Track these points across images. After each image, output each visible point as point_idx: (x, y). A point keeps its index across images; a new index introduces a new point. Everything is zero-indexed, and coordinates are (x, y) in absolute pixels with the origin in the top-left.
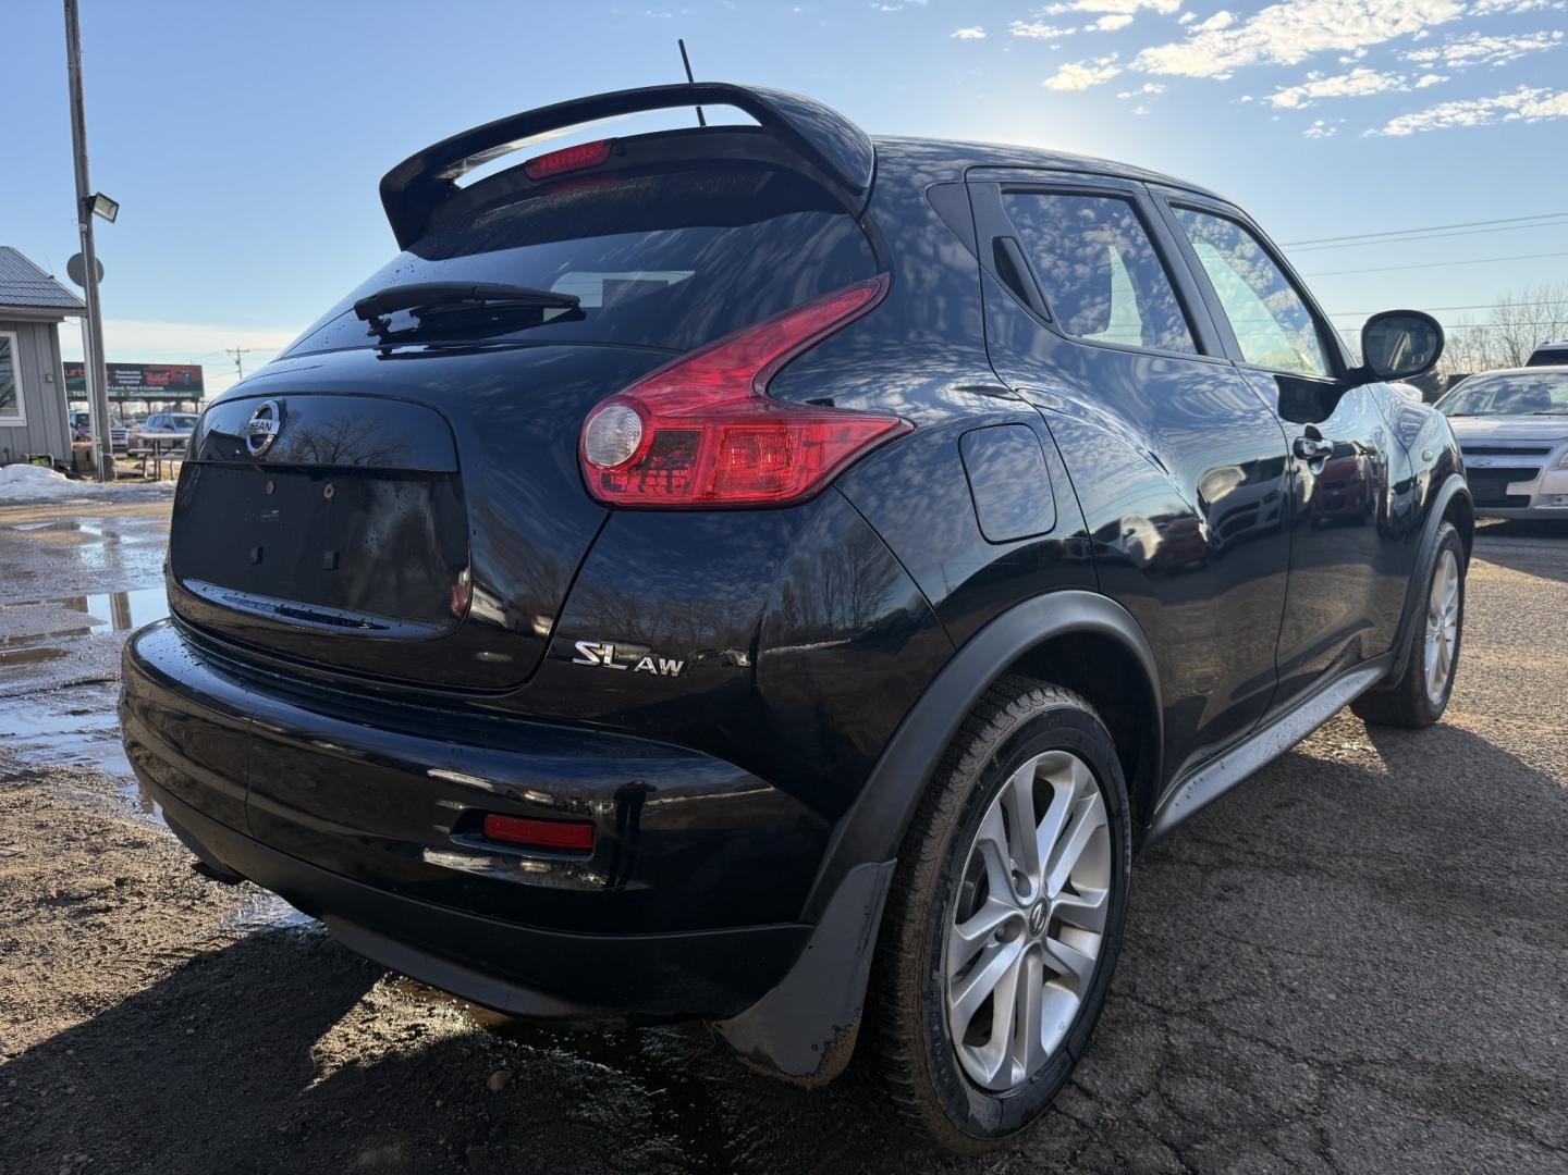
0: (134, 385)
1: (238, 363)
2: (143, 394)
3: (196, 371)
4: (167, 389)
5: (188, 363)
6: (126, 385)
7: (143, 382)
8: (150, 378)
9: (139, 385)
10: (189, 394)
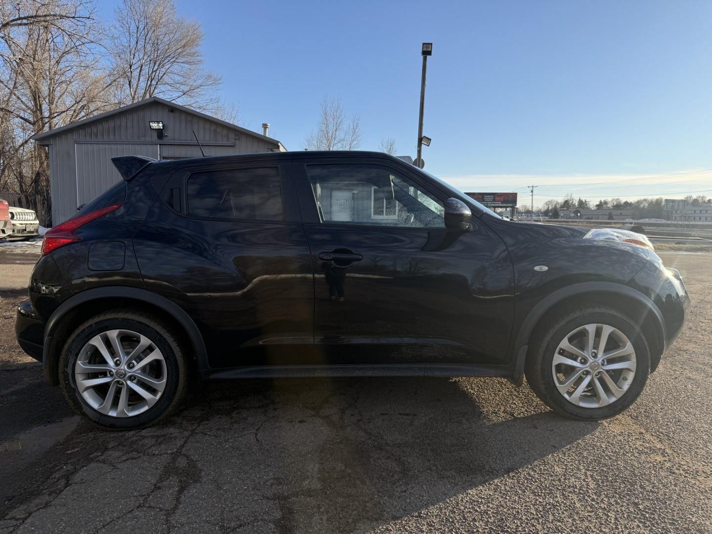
0: (490, 201)
1: (532, 192)
2: (493, 205)
3: (514, 195)
4: (502, 203)
5: (512, 192)
6: (487, 201)
7: (494, 200)
8: (497, 198)
9: (492, 201)
10: (511, 205)
